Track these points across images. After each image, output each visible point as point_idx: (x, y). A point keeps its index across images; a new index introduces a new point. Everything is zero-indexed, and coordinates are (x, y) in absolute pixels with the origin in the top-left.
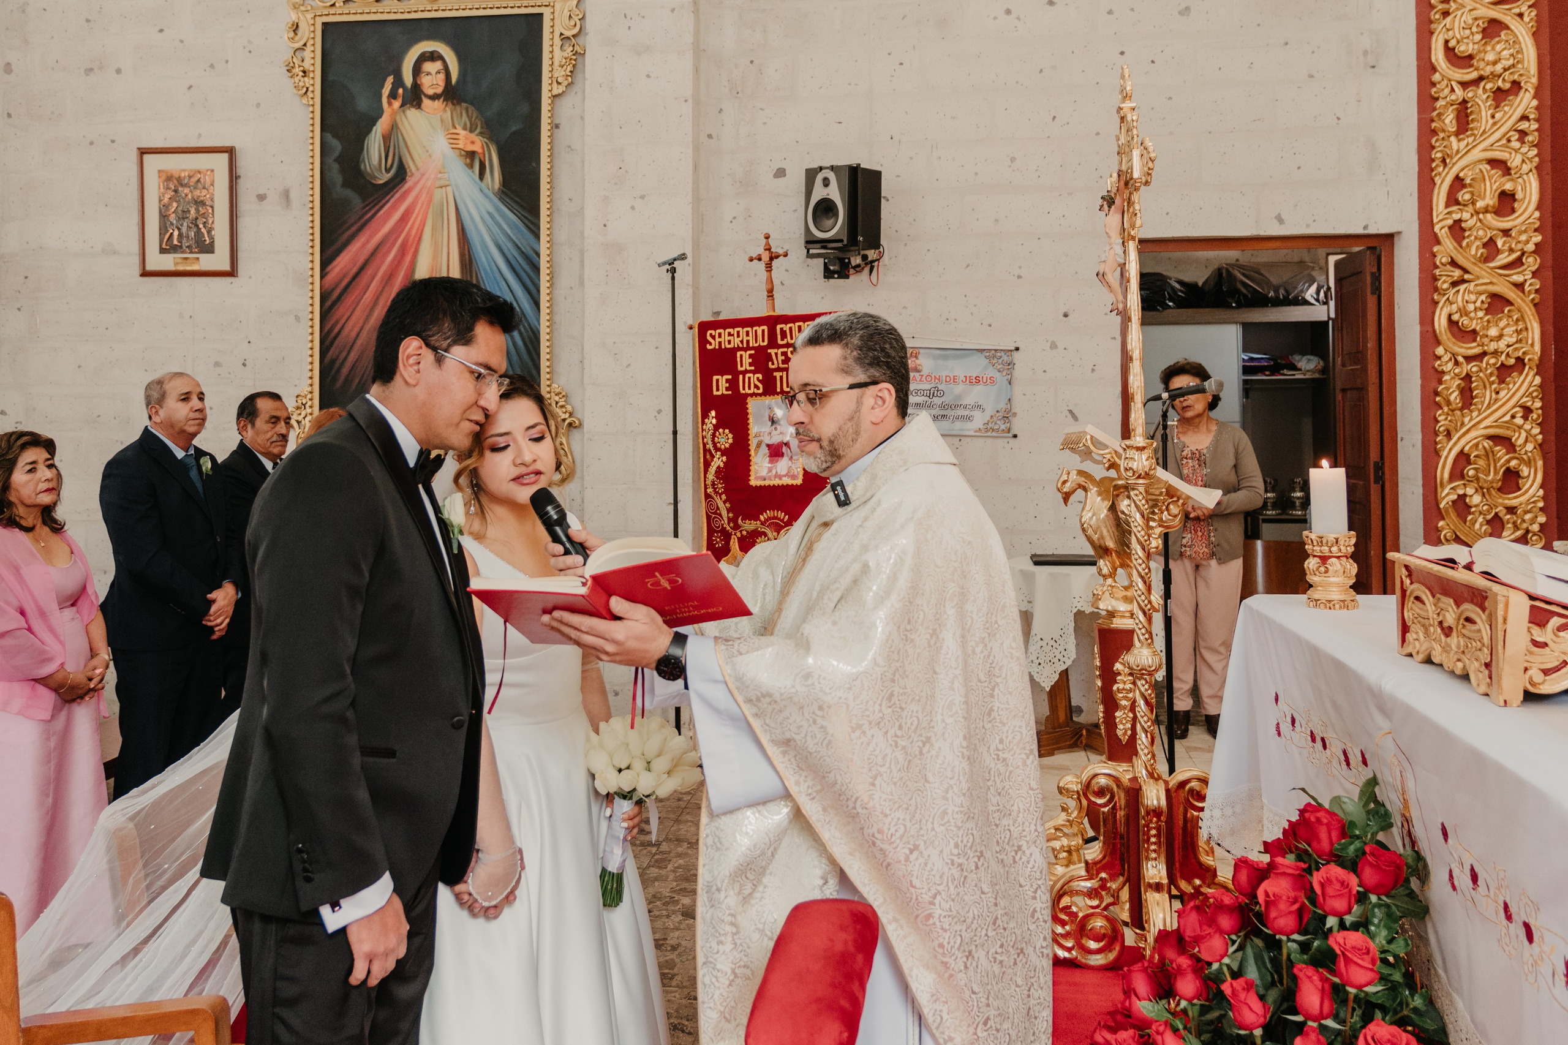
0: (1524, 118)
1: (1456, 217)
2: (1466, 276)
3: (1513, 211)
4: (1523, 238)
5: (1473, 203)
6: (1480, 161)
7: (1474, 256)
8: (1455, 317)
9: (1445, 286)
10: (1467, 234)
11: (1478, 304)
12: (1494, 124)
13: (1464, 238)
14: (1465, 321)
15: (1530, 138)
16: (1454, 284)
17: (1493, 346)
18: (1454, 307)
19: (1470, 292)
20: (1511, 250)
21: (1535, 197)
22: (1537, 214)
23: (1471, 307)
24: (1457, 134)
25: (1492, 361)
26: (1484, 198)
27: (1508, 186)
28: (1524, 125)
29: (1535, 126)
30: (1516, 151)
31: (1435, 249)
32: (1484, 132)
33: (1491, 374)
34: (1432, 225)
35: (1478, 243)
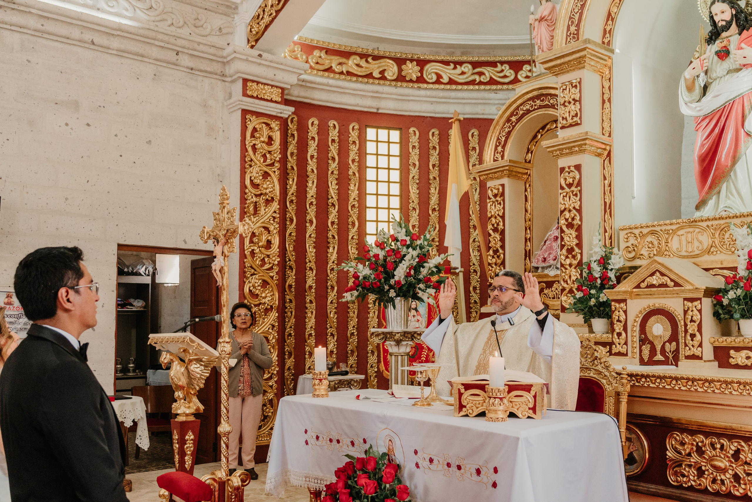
0: (275, 212)
1: (252, 248)
2: (255, 272)
3: (270, 248)
4: (274, 259)
5: (258, 244)
6: (260, 227)
7: (258, 264)
8: (252, 288)
9: (249, 276)
10: (256, 255)
11: (259, 284)
12: (265, 213)
13: (254, 257)
14: (254, 290)
15: (276, 220)
16: (252, 275)
17: (263, 301)
18: (251, 284)
19: (256, 279)
20: (270, 263)
21: (278, 244)
22: (278, 250)
23: (257, 285)
24: (253, 215)
25: (263, 307)
26: (262, 242)
27: (269, 238)
28: (274, 215)
29: (278, 216)
30: (272, 224)
31: (245, 260)
32: (262, 216)
33: (262, 312)
34: (244, 250)
35: (259, 259)
